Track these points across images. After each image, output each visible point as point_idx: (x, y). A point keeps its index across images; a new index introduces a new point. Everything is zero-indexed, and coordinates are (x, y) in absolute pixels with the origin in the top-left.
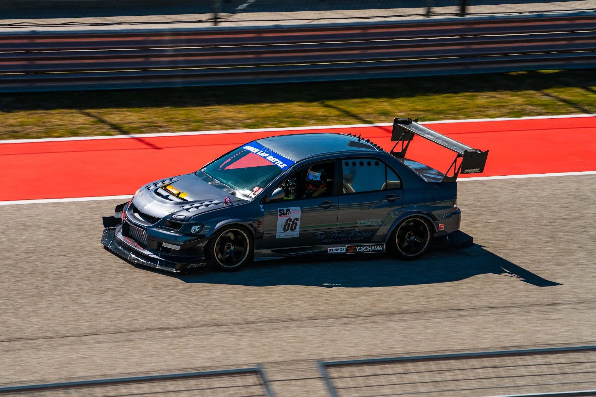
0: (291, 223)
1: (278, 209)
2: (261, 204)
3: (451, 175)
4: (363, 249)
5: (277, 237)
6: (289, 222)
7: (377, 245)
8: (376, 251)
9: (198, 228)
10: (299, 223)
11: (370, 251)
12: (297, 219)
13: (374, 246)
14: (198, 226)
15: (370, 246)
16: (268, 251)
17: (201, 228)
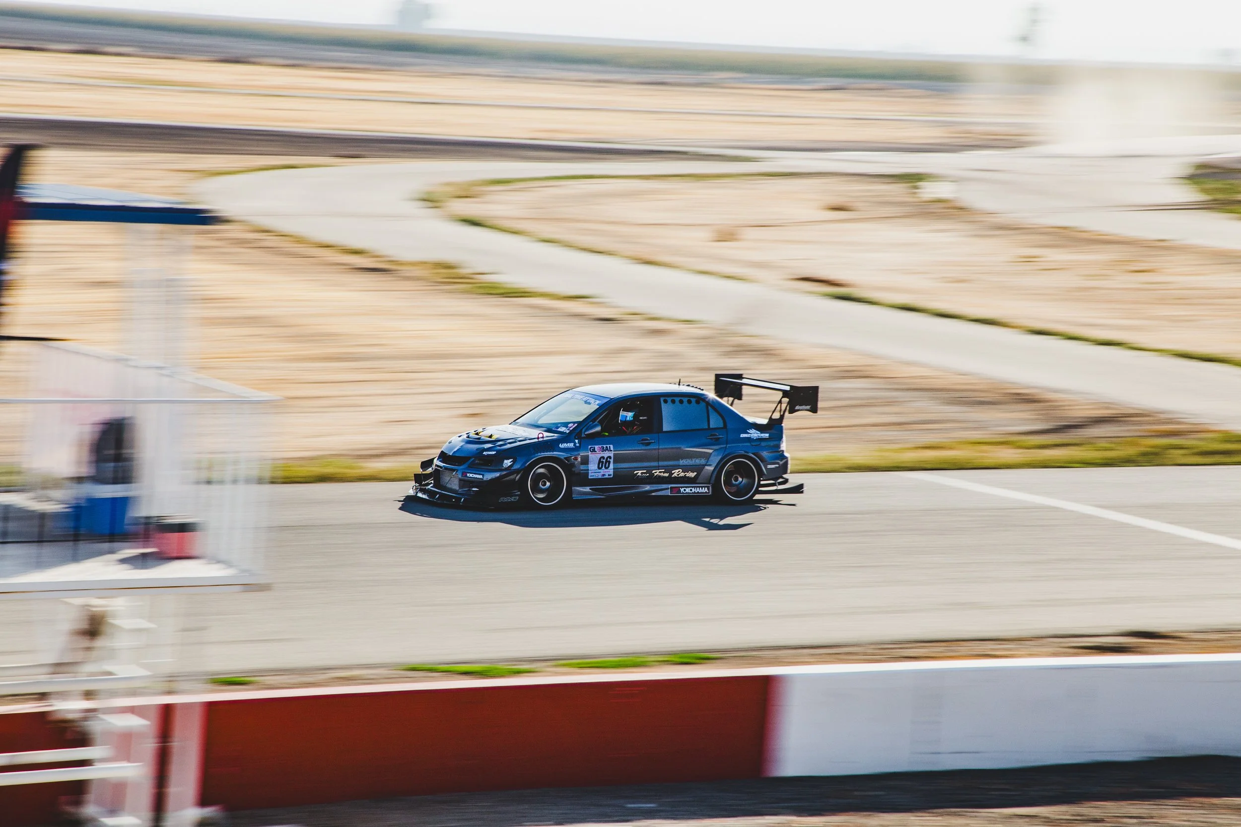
0: (604, 461)
1: (589, 447)
2: (576, 439)
3: (776, 416)
4: (688, 490)
5: (590, 477)
6: (602, 460)
7: (702, 487)
8: (701, 493)
9: (511, 462)
10: (612, 461)
11: (695, 493)
12: (610, 457)
13: (699, 487)
14: (511, 460)
15: (694, 487)
16: (587, 489)
17: (514, 462)
